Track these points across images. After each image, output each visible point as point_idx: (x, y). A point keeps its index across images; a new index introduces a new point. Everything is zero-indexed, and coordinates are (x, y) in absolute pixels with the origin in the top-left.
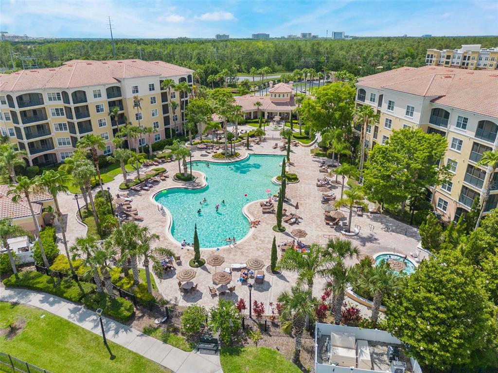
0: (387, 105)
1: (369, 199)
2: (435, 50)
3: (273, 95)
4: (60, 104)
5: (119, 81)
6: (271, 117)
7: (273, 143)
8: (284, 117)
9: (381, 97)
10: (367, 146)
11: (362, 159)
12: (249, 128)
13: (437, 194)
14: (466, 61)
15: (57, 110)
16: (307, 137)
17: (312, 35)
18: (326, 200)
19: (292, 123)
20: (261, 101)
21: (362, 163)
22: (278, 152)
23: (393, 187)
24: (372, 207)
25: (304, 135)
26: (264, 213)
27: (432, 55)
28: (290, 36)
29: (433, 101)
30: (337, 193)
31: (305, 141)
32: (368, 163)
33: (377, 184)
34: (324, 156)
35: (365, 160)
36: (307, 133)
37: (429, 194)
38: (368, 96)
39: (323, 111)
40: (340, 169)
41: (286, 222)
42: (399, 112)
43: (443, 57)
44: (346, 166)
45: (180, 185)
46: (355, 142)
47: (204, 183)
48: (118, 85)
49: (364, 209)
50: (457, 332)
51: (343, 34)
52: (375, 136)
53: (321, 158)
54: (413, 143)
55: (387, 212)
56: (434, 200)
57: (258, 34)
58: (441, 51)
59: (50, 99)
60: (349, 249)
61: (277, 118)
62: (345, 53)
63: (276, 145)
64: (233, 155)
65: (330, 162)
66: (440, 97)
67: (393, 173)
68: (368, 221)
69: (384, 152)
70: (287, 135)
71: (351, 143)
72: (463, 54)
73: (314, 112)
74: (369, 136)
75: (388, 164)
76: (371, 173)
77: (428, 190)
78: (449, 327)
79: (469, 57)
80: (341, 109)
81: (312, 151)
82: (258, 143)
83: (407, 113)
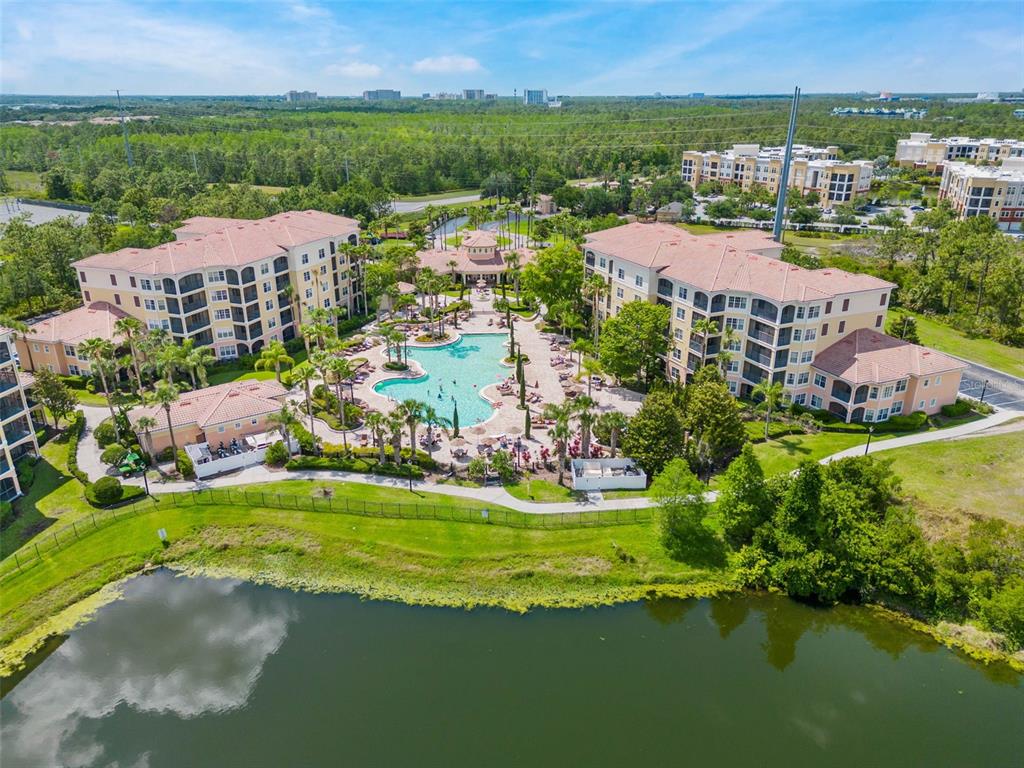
0: (618, 273)
1: (606, 372)
2: (695, 153)
3: (472, 250)
4: (224, 285)
5: (287, 250)
6: (472, 281)
7: (486, 318)
8: (491, 281)
9: (611, 262)
10: (600, 317)
11: (596, 333)
12: (447, 300)
13: (670, 363)
14: (739, 172)
15: (219, 293)
16: (528, 308)
17: (486, 93)
18: (563, 378)
19: (504, 289)
20: (454, 259)
21: (596, 338)
22: (495, 329)
23: (626, 358)
24: (610, 380)
25: (523, 306)
26: (503, 395)
27: (691, 161)
28: (442, 95)
29: (658, 272)
30: (574, 371)
31: (525, 313)
32: (602, 337)
33: (611, 356)
34: (552, 331)
35: (600, 334)
36: (526, 302)
37: (663, 364)
38: (597, 260)
39: (549, 280)
40: (575, 345)
41: (528, 401)
42: (629, 281)
43: (707, 165)
44: (581, 341)
45: (395, 375)
46: (587, 313)
47: (424, 372)
48: (285, 254)
49: (602, 384)
50: (663, 442)
51: (544, 93)
52: (609, 306)
53: (549, 334)
54: (641, 315)
55: (624, 385)
56: (669, 370)
57: (377, 92)
58: (704, 155)
59: (211, 280)
60: (591, 402)
61: (481, 283)
62: (555, 154)
63: (491, 320)
64: (442, 337)
65: (561, 338)
66: (664, 268)
67: (625, 344)
68: (607, 394)
69: (616, 325)
70: (500, 306)
71: (582, 315)
72: (735, 161)
73: (539, 282)
74: (602, 306)
75: (620, 336)
76: (606, 346)
77: (662, 360)
78: (658, 439)
79: (743, 166)
80: (570, 277)
81: (537, 326)
82: (465, 320)
83: (637, 282)
